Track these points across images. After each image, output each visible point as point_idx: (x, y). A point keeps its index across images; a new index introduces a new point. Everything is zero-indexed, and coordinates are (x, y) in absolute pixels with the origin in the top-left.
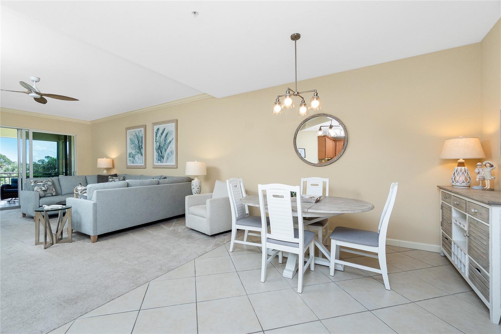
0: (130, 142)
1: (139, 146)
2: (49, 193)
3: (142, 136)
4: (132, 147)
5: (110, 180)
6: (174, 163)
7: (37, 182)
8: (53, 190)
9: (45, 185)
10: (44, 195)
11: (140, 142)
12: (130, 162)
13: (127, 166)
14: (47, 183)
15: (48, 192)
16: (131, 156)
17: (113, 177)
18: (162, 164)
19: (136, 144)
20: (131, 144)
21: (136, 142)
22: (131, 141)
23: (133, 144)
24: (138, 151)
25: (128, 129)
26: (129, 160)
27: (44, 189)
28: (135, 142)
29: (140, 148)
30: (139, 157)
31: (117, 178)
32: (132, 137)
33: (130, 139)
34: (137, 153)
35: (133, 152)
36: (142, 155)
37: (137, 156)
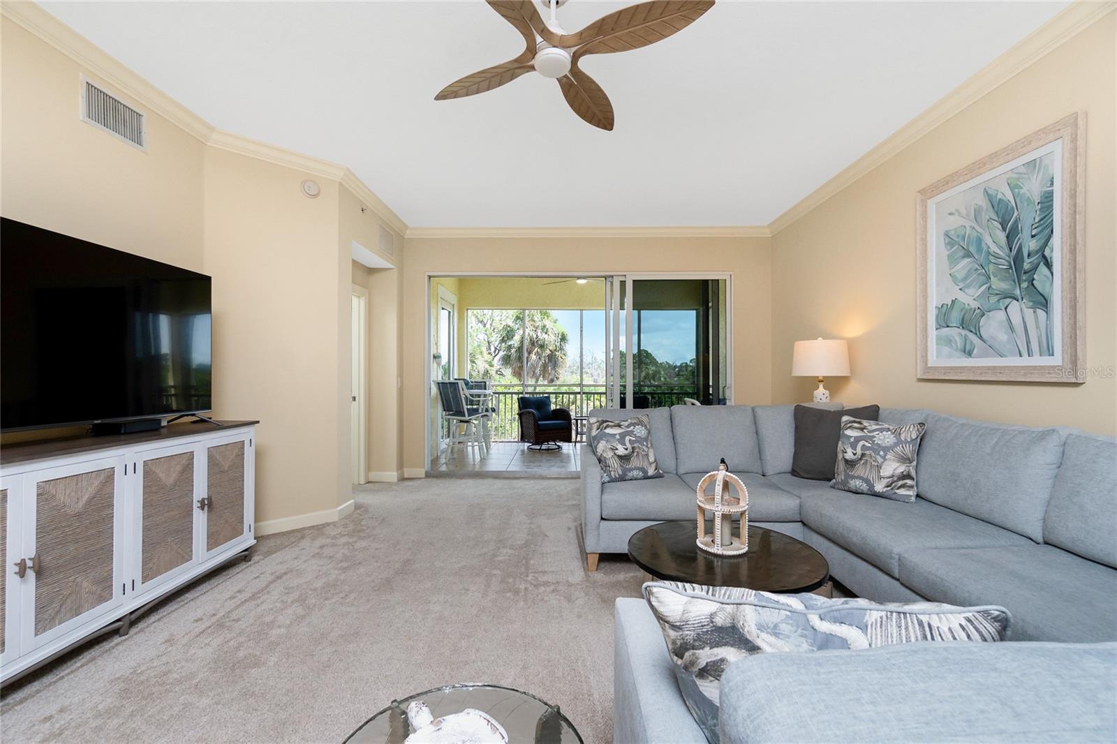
0: (945, 252)
2: (636, 468)
3: (1047, 202)
4: (960, 276)
5: (848, 432)
7: (605, 425)
8: (647, 455)
9: (627, 438)
10: (620, 472)
12: (946, 350)
13: (927, 369)
14: (632, 432)
15: (635, 462)
16: (955, 316)
17: (865, 423)
19: (994, 248)
20: (952, 260)
21: (995, 240)
22: (951, 243)
23: (968, 254)
24: (998, 284)
25: (927, 193)
26: (939, 338)
27: (621, 451)
28: (979, 241)
30: (1016, 320)
31: (881, 430)
32: (961, 222)
33: (947, 235)
34: (996, 298)
35: (969, 299)
36: (1043, 302)
37: (1001, 315)
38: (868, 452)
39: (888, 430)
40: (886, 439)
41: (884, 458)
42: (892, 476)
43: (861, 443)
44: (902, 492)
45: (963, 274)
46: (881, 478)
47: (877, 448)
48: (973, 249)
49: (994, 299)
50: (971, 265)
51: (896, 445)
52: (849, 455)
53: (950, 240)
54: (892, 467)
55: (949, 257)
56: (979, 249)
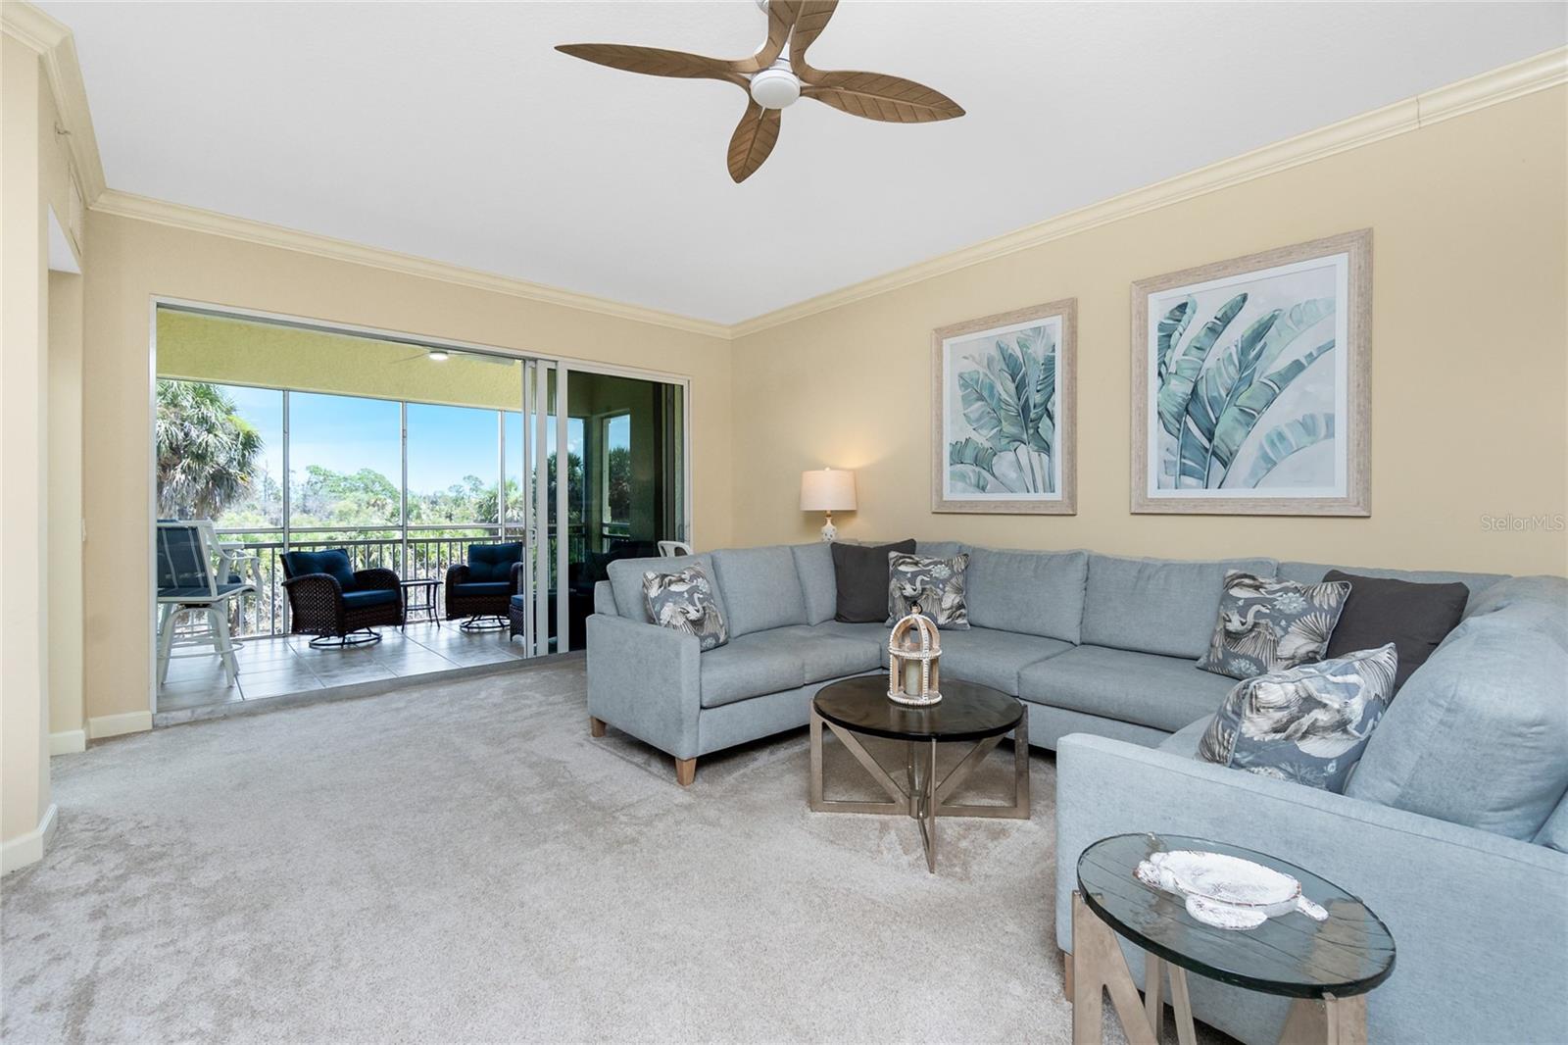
0: (960, 393)
1: (1025, 409)
4: (974, 417)
6: (1337, 487)
9: (696, 597)
11: (1032, 388)
12: (960, 485)
14: (698, 588)
15: (707, 626)
16: (970, 456)
18: (1213, 493)
19: (1004, 396)
20: (968, 403)
21: (1005, 389)
22: (965, 385)
23: (981, 398)
24: (1008, 428)
25: (943, 332)
26: (953, 475)
27: (693, 613)
28: (992, 387)
29: (1032, 415)
30: (1024, 461)
31: (936, 563)
32: (975, 367)
33: (961, 376)
34: (1007, 440)
35: (982, 438)
36: (1046, 448)
37: (1011, 455)
38: (928, 586)
39: (941, 563)
40: (941, 572)
41: (943, 590)
42: (951, 608)
43: (920, 578)
44: (960, 621)
45: (977, 415)
46: (942, 610)
47: (936, 581)
48: (985, 394)
49: (1004, 441)
50: (983, 409)
51: (951, 577)
52: (909, 591)
53: (965, 382)
54: (950, 599)
55: (964, 398)
56: (992, 395)
